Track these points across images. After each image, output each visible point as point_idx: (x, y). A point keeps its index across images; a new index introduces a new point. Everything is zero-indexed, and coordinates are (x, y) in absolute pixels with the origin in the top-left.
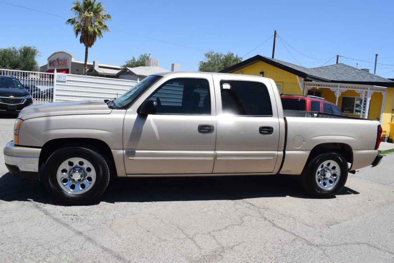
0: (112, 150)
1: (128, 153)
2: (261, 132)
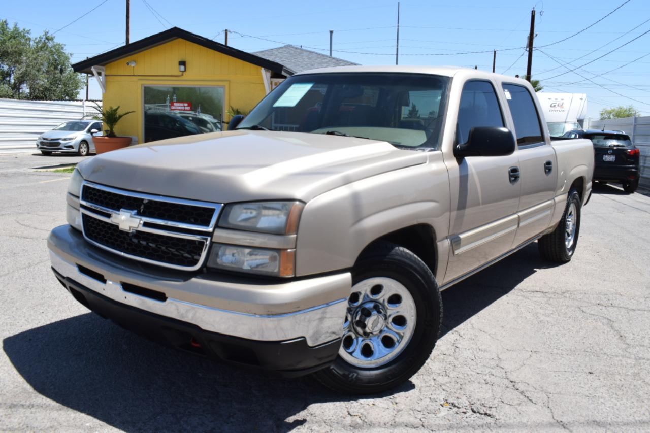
0: (438, 243)
1: (455, 242)
2: (545, 171)
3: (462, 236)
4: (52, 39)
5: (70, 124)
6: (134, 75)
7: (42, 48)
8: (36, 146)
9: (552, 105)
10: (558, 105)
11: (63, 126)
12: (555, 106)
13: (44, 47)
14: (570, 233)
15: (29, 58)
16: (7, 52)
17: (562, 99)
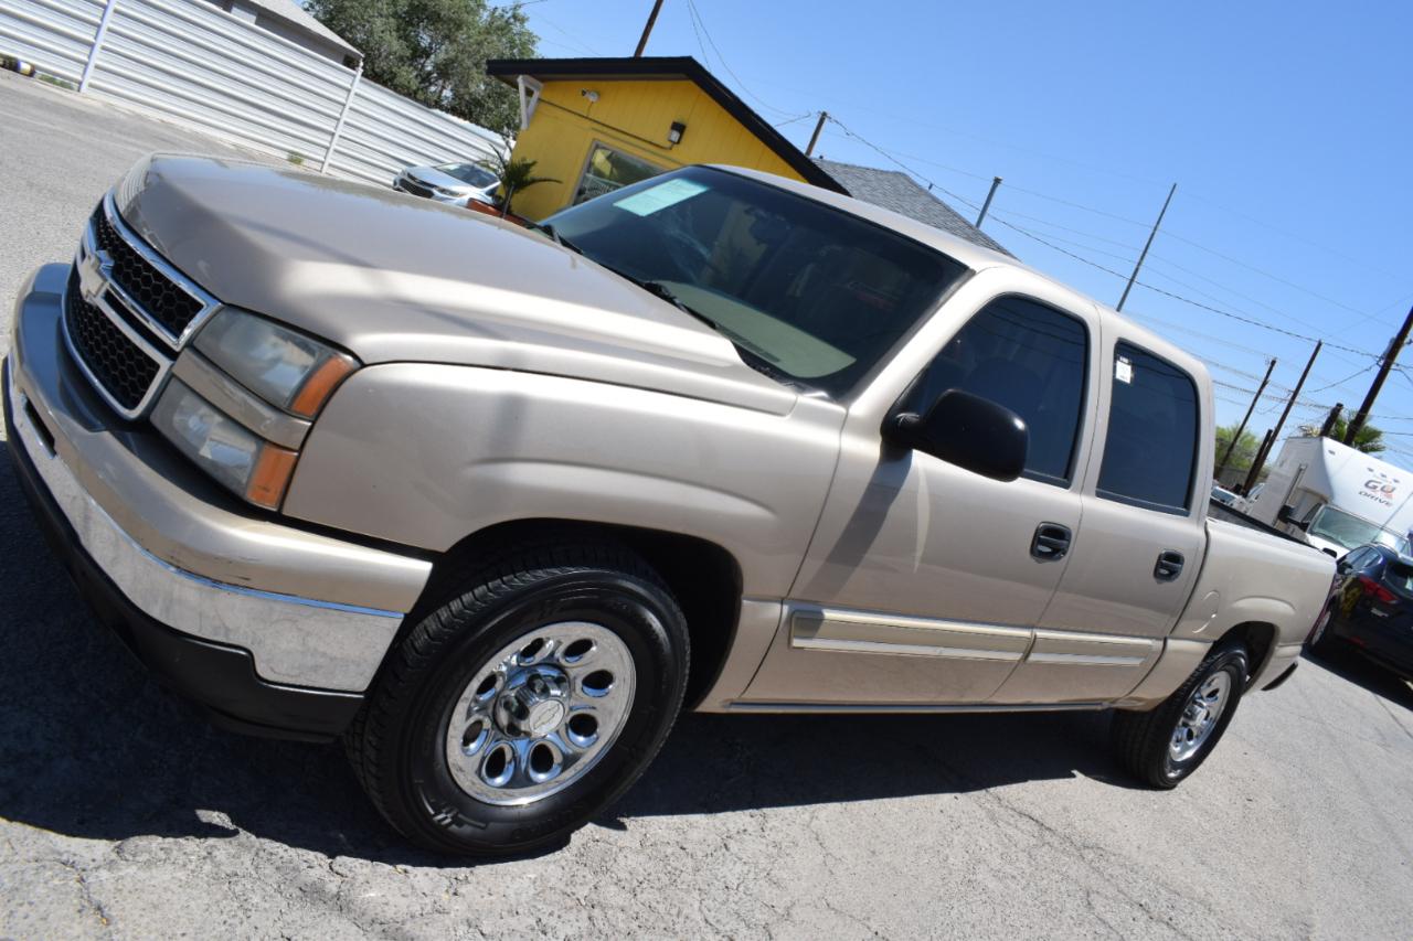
0: (745, 602)
1: (798, 618)
2: (1156, 570)
3: (829, 614)
4: (522, 20)
5: (468, 170)
6: (587, 118)
7: (498, 28)
8: (391, 183)
9: (1371, 485)
10: (1382, 489)
11: (452, 167)
12: (1375, 487)
13: (504, 29)
14: (1195, 733)
15: (469, 37)
16: (439, 15)
17: (1396, 481)
